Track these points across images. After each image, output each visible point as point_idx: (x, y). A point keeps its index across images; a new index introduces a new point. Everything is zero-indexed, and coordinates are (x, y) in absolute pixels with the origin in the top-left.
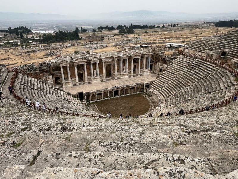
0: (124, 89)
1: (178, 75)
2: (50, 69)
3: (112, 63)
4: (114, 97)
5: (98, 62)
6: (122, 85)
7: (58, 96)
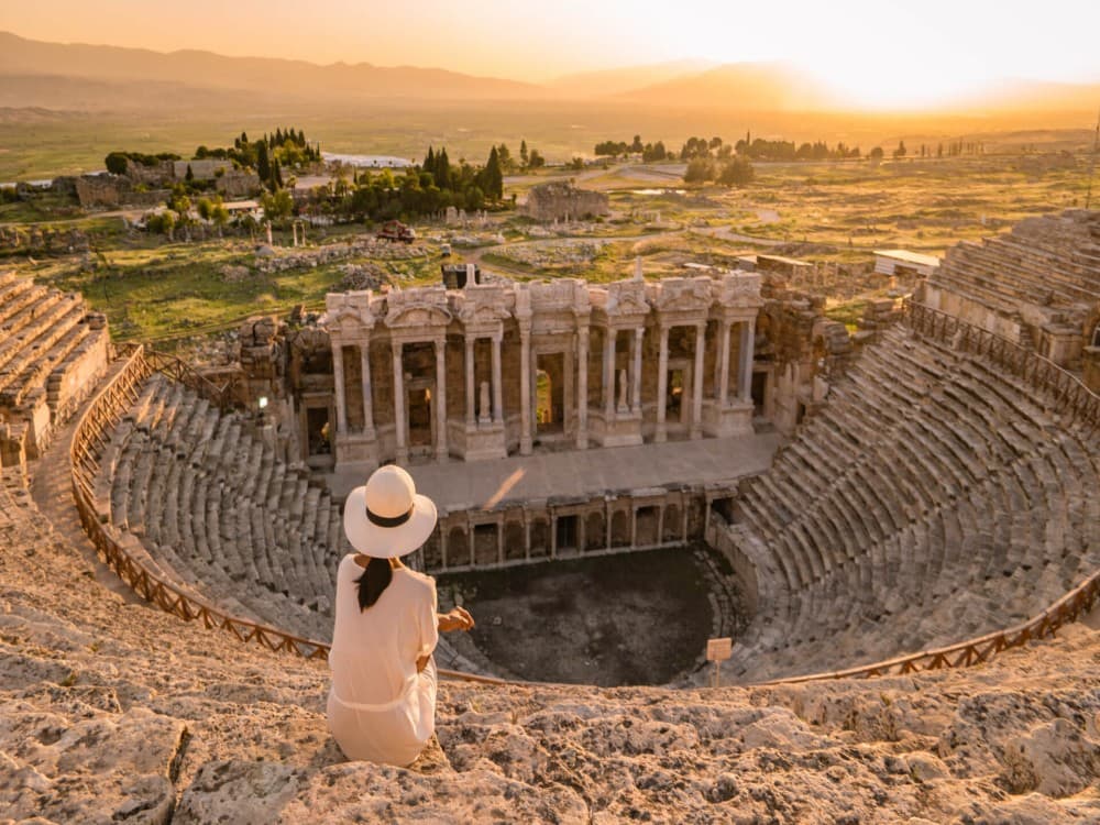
0: (605, 509)
1: (871, 448)
2: (290, 359)
3: (565, 348)
4: (554, 556)
5: (498, 338)
6: (600, 484)
7: (286, 514)
